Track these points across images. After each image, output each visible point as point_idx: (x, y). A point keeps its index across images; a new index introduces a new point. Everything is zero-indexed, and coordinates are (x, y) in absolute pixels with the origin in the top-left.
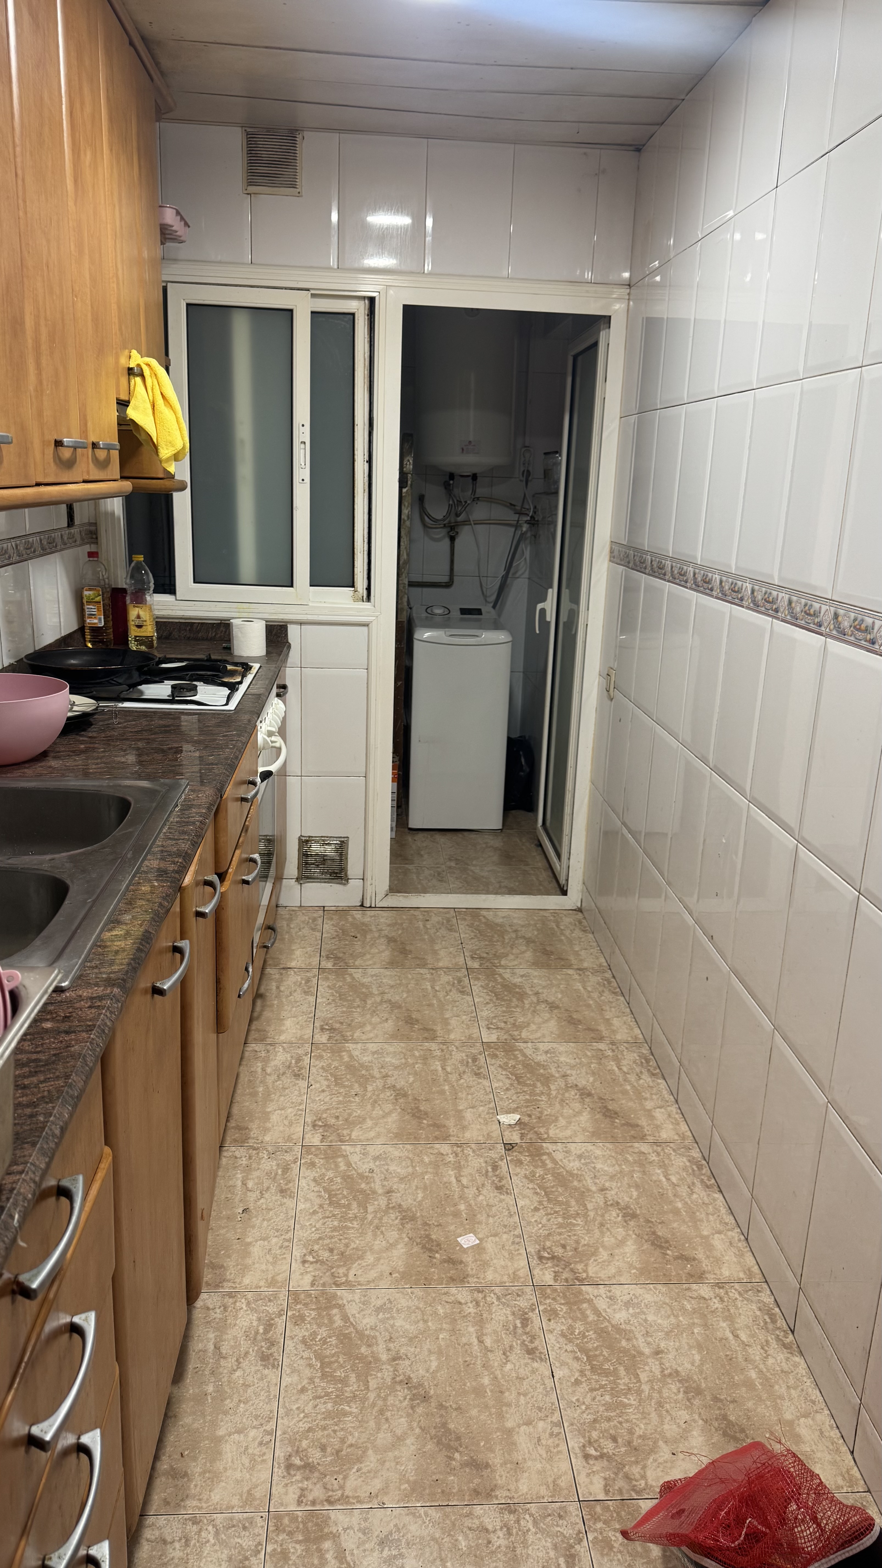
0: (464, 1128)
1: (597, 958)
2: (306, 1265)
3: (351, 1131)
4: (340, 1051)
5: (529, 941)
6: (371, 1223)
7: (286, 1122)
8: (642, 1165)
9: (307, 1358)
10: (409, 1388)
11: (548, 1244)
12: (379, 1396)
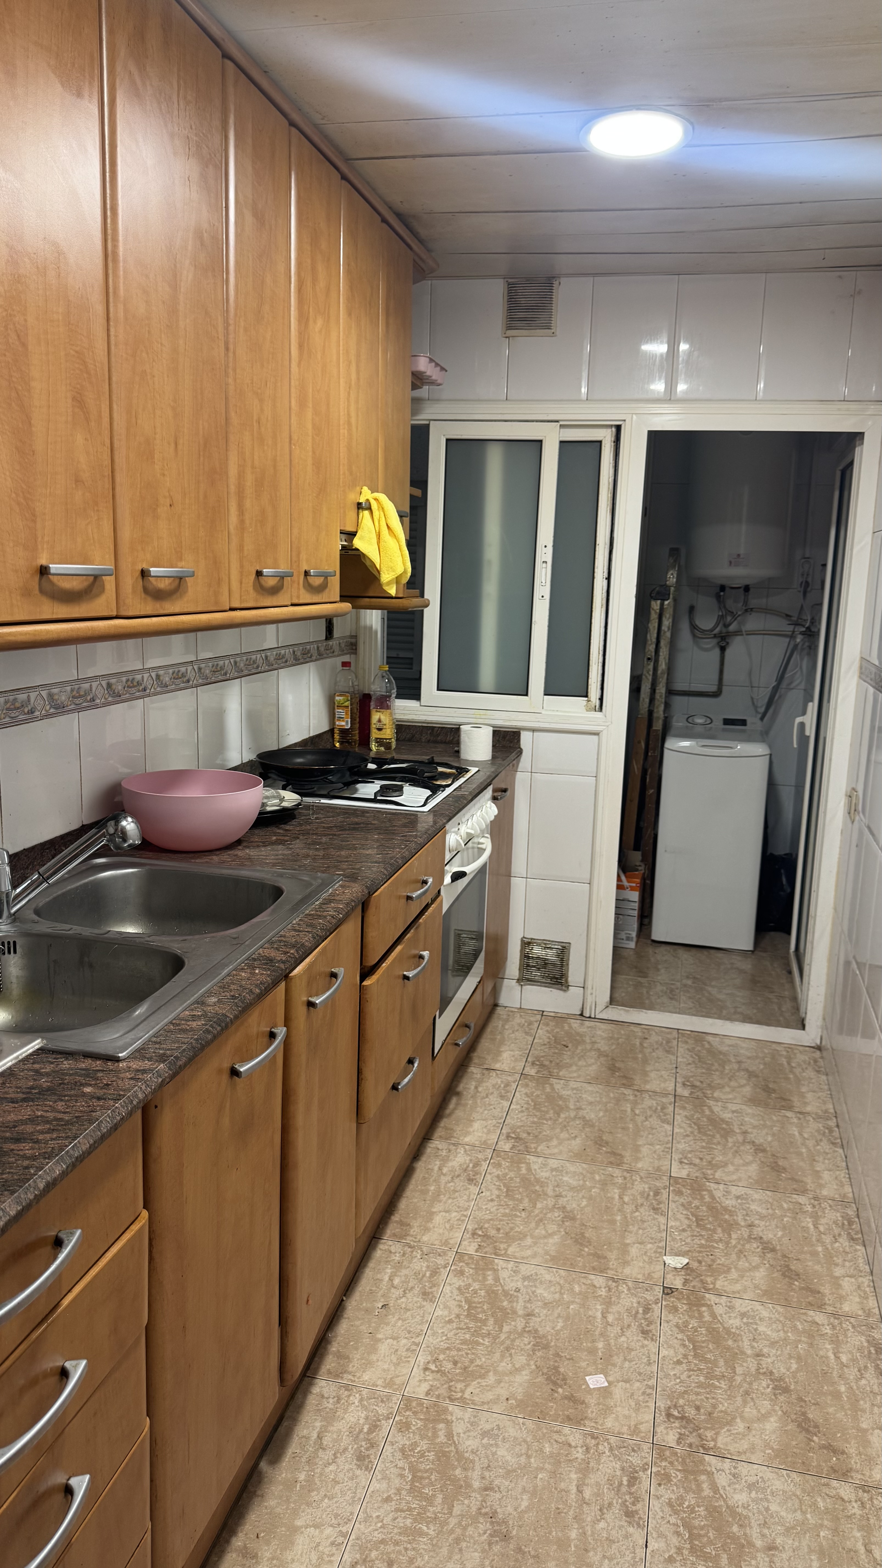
0: (626, 1263)
1: (824, 1103)
2: (427, 1373)
3: (509, 1246)
4: (520, 1162)
5: (751, 1075)
6: (503, 1343)
7: (448, 1226)
8: (811, 1336)
9: (400, 1468)
10: (492, 1523)
11: (681, 1402)
12: (460, 1524)
